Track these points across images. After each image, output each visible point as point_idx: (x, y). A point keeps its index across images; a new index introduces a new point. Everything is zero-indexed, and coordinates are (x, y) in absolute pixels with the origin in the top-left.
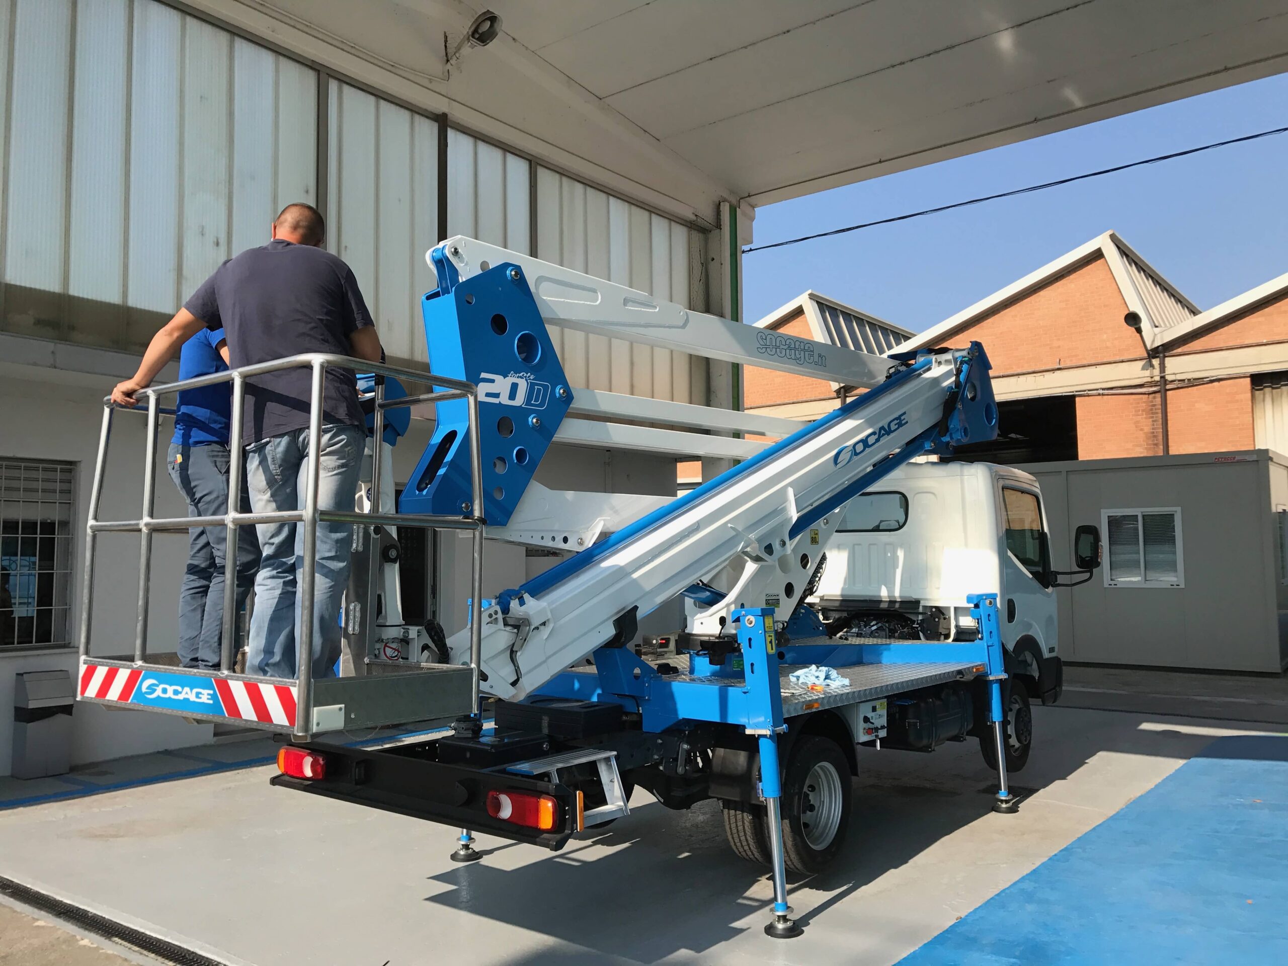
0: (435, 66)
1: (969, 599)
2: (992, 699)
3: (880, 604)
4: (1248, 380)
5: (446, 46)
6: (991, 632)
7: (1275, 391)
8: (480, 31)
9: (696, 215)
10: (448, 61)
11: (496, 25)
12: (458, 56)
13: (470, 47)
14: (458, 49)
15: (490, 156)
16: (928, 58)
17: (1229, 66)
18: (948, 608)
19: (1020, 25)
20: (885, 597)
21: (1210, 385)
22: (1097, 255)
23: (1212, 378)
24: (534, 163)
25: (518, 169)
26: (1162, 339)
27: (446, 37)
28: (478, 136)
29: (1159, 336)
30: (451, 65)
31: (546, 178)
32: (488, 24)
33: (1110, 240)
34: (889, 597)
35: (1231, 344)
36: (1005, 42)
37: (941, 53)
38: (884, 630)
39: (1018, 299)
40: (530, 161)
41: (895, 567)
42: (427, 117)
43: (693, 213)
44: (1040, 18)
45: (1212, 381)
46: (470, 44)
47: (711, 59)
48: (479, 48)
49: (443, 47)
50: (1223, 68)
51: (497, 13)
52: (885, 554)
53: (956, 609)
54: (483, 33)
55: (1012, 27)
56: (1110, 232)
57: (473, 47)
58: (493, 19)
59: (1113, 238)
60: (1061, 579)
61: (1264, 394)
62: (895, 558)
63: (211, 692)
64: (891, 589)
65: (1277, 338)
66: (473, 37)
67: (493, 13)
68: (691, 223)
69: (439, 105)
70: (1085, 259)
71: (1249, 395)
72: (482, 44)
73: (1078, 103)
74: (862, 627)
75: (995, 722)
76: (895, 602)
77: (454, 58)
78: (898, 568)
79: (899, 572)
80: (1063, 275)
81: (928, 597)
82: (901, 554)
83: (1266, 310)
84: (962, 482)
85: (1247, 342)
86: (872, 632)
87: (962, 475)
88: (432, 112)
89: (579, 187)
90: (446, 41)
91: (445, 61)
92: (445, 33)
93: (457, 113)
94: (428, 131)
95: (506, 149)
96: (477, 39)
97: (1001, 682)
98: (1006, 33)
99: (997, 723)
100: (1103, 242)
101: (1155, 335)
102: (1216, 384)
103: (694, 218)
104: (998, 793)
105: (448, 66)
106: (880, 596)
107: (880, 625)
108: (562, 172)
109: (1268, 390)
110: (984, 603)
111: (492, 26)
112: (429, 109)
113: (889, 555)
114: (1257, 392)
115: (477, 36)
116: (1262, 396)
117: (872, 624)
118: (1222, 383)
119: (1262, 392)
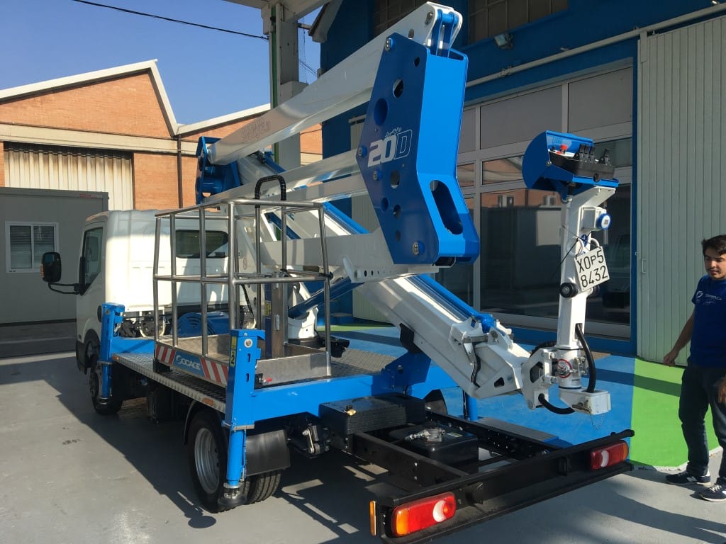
4: (3, 144)
65: (20, 122)
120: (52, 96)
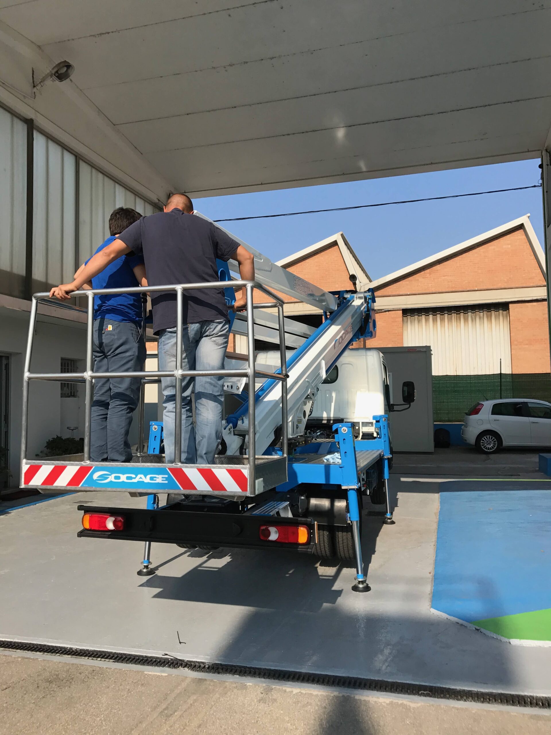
0: (27, 87)
1: (374, 417)
2: (384, 468)
3: (322, 421)
4: (401, 311)
5: (33, 77)
6: (385, 434)
7: (412, 317)
8: (59, 72)
9: (158, 200)
10: (34, 87)
11: (69, 71)
12: (42, 84)
13: (52, 80)
14: (43, 80)
15: (55, 150)
16: (302, 134)
17: (433, 162)
18: (359, 423)
19: (350, 126)
20: (325, 417)
21: (384, 313)
22: (335, 244)
23: (386, 310)
24: (78, 158)
25: (69, 160)
26: (364, 288)
27: (33, 71)
28: (49, 137)
29: (363, 287)
30: (37, 89)
31: (84, 168)
32: (65, 69)
33: (341, 237)
34: (327, 417)
35: (394, 293)
36: (341, 133)
37: (309, 133)
38: (324, 435)
39: (295, 263)
40: (76, 156)
41: (331, 402)
42: (21, 120)
43: (157, 198)
44: (359, 125)
45: (386, 311)
46: (52, 79)
47: (188, 114)
48: (57, 82)
49: (32, 78)
50: (430, 162)
51: (71, 63)
52: (326, 395)
53: (363, 423)
54: (61, 74)
55: (346, 127)
56: (341, 233)
57: (53, 81)
58: (68, 66)
59: (342, 235)
60: (396, 408)
61: (407, 319)
62: (331, 397)
63: (167, 476)
64: (328, 413)
65: (414, 292)
66: (55, 75)
67: (69, 63)
68: (155, 204)
69: (29, 114)
70: (329, 245)
71: (402, 319)
72: (59, 80)
73: (364, 169)
74: (312, 434)
75: (385, 479)
76: (331, 420)
77: (40, 86)
78: (332, 402)
79: (333, 404)
80: (318, 252)
81: (349, 417)
82: (334, 395)
83: (410, 278)
84: (366, 359)
85: (401, 293)
86: (317, 436)
87: (366, 356)
88: (24, 117)
89: (100, 176)
90: (33, 74)
91: (32, 86)
92: (33, 68)
93: (40, 121)
94: (21, 129)
95: (64, 147)
96: (56, 77)
97: (388, 459)
98: (341, 128)
99: (386, 480)
100: (337, 237)
101: (361, 287)
102: (387, 313)
103: (158, 201)
104: (386, 514)
105: (35, 90)
106: (322, 417)
107: (321, 432)
108: (92, 166)
109: (409, 317)
110: (382, 420)
111: (67, 70)
112: (22, 114)
113: (327, 396)
114: (404, 318)
115: (57, 75)
116: (406, 320)
117: (317, 432)
118: (390, 312)
119: (406, 318)
120: (438, 267)
